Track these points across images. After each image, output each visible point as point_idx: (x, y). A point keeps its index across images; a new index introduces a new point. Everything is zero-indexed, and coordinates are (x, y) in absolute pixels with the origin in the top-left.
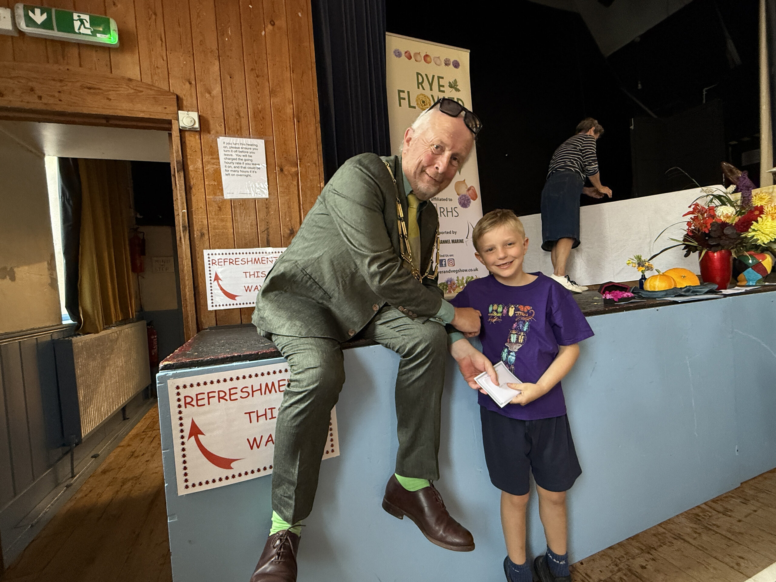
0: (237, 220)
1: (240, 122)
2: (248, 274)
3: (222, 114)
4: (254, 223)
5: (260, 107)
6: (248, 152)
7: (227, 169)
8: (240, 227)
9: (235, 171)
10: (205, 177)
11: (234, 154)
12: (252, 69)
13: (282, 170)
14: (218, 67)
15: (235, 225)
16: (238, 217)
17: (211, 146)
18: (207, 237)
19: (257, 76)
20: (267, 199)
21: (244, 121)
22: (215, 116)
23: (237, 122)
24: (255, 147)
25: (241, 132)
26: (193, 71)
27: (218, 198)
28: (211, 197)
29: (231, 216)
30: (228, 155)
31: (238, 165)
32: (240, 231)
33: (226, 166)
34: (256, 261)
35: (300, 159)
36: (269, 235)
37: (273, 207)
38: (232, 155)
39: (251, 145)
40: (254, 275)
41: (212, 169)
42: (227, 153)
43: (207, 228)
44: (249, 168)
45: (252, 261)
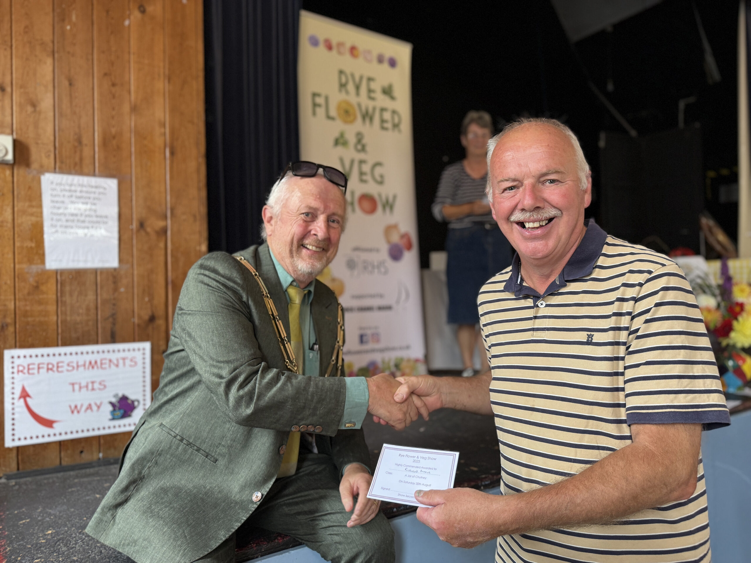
0: (65, 302)
1: (81, 151)
2: (77, 387)
3: (52, 138)
4: (92, 306)
5: (113, 131)
6: (89, 198)
7: (54, 223)
8: (68, 313)
9: (66, 227)
10: (16, 236)
11: (66, 200)
12: (105, 74)
13: (142, 225)
14: (51, 69)
15: (61, 311)
16: (67, 298)
17: (30, 188)
18: (11, 329)
19: (114, 85)
20: (115, 269)
21: (87, 152)
22: (39, 142)
23: (75, 152)
24: (101, 190)
25: (81, 167)
26: (9, 72)
27: (35, 268)
28: (24, 266)
29: (54, 297)
30: (57, 202)
31: (71, 218)
32: (68, 318)
33: (52, 219)
34: (92, 365)
35: (172, 210)
36: (114, 324)
37: (124, 281)
38: (63, 202)
39: (96, 187)
40: (87, 387)
41: (30, 223)
42: (56, 199)
43: (13, 316)
44: (89, 222)
45: (84, 365)
